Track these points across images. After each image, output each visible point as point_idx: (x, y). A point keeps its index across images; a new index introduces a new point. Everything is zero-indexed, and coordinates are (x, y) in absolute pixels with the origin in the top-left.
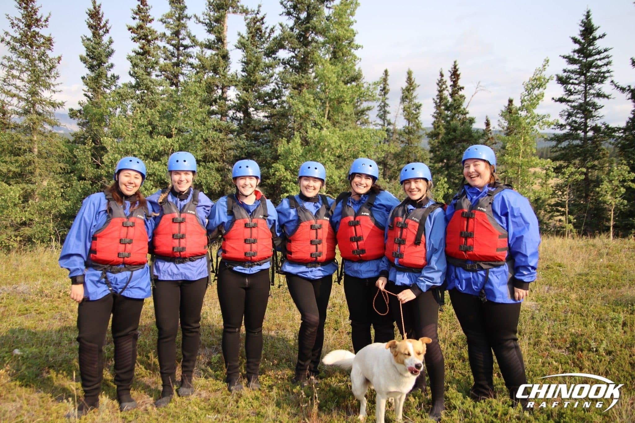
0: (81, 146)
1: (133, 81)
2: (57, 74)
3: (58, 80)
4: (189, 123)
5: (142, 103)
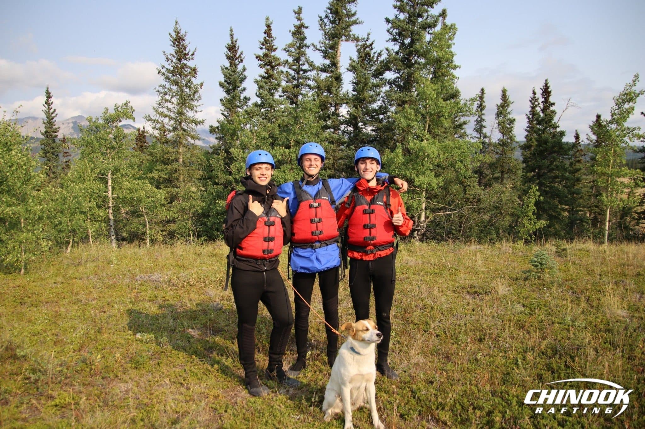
0: (215, 156)
1: (259, 101)
2: (199, 97)
3: (200, 102)
4: (305, 136)
5: (266, 119)
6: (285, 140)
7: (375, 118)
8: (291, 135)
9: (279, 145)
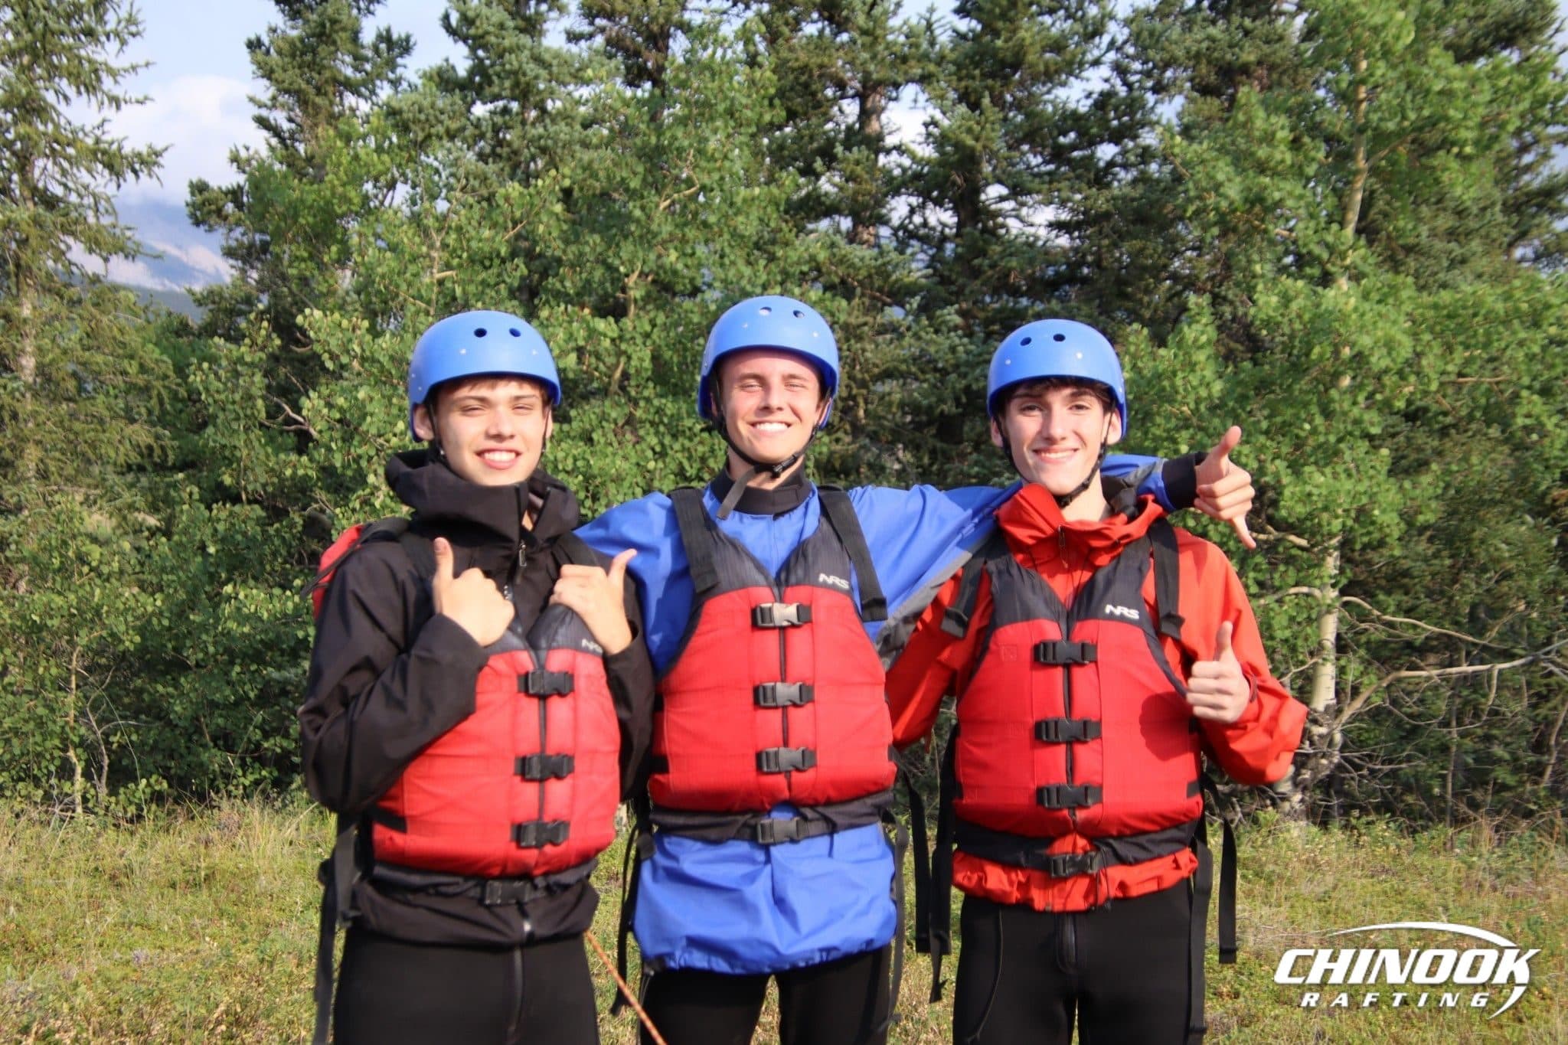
0: (218, 347)
1: (459, 59)
2: (130, 20)
4: (701, 250)
5: (497, 157)
6: (599, 273)
7: (1069, 162)
8: (627, 249)
9: (561, 296)
